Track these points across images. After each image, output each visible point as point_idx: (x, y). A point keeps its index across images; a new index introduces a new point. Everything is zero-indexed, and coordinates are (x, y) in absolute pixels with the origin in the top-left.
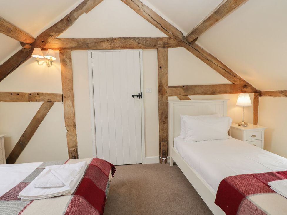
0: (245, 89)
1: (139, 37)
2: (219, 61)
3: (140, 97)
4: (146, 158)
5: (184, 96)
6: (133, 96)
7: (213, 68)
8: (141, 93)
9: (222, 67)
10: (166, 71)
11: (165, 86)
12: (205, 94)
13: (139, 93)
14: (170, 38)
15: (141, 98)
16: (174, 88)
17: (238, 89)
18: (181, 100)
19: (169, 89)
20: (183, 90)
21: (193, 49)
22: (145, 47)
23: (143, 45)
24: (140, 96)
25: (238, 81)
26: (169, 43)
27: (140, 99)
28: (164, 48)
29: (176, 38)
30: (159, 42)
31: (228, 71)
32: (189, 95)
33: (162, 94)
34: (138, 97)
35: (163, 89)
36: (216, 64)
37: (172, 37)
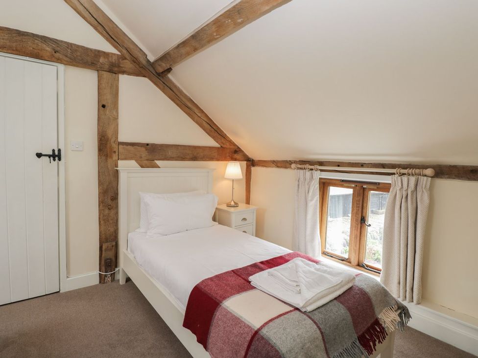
0: (236, 156)
1: (56, 40)
2: (202, 112)
3: (57, 158)
4: (68, 279)
5: (147, 160)
6: (39, 155)
7: (194, 121)
8: (59, 150)
9: (208, 122)
10: (115, 113)
11: (112, 140)
12: (183, 159)
13: (54, 151)
14: (123, 58)
15: (60, 159)
16: (129, 147)
17: (227, 155)
18: (142, 167)
19: (121, 147)
20: (146, 150)
21: (164, 85)
22: (71, 60)
23: (66, 56)
24: (56, 156)
25: (228, 144)
26: (121, 66)
27: (55, 164)
28: (110, 71)
29: (135, 60)
30: (102, 60)
31: (214, 127)
32: (156, 160)
33: (107, 156)
34: (52, 158)
35: (108, 145)
36: (199, 115)
37: (128, 58)
